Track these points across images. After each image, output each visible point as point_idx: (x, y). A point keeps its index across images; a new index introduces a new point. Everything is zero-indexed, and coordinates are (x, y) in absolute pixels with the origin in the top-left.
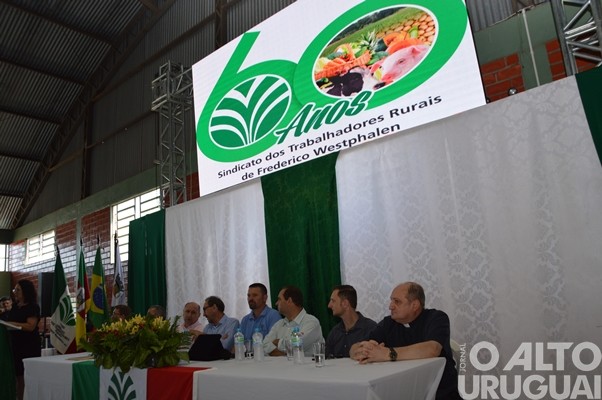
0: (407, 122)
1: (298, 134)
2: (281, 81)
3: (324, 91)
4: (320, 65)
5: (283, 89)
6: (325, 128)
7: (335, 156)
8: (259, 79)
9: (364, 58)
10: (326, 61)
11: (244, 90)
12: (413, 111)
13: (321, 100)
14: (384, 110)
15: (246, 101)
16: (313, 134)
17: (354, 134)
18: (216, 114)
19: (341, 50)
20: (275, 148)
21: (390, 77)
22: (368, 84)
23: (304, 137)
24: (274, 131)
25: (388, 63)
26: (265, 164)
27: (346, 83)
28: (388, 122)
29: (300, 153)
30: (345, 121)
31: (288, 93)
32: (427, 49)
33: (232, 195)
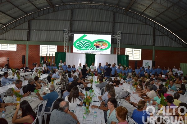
0: (103, 53)
1: (91, 50)
2: (89, 43)
3: (95, 47)
4: (95, 43)
5: (89, 44)
6: (94, 50)
7: (95, 54)
8: (86, 41)
9: (100, 45)
10: (96, 43)
11: (84, 42)
12: (104, 52)
13: (94, 47)
14: (101, 51)
15: (84, 43)
16: (92, 50)
17: (97, 52)
18: (78, 43)
19: (98, 43)
20: (87, 50)
21: (102, 48)
22: (100, 48)
23: (91, 51)
24: (87, 48)
25: (103, 47)
26: (85, 52)
27: (98, 47)
28: (101, 52)
29: (91, 52)
30: (97, 51)
31: (90, 45)
32: (106, 47)
33: (79, 54)
